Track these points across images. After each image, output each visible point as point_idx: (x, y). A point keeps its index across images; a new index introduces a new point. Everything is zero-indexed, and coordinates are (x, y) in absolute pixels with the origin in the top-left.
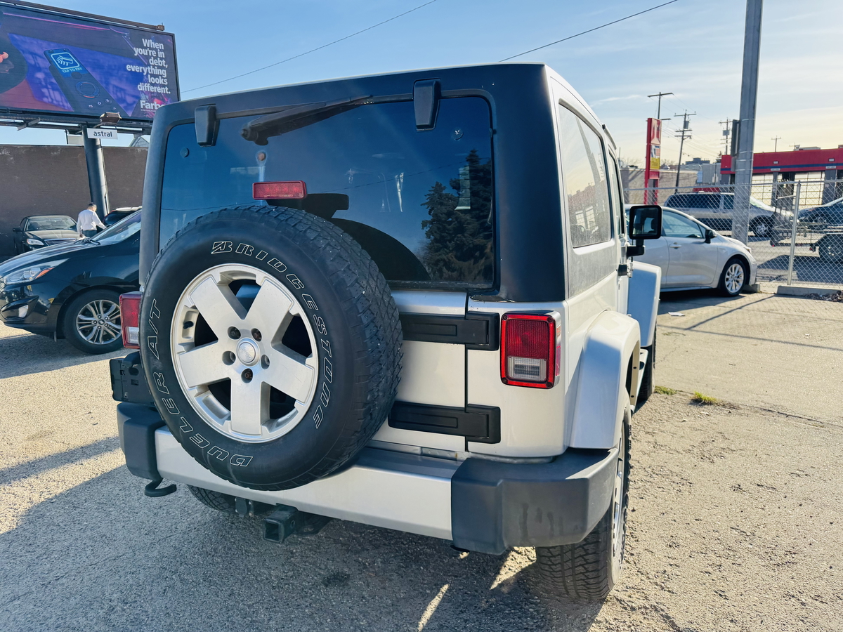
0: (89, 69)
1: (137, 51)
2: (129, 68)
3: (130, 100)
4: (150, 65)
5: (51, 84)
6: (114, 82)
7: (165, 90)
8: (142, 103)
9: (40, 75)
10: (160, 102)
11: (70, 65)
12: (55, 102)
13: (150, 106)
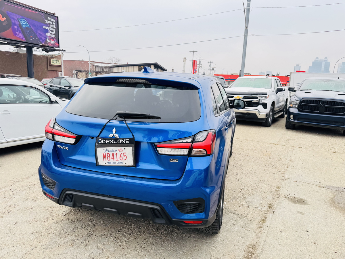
0: (31, 27)
1: (47, 22)
2: (44, 27)
3: (43, 38)
4: (50, 27)
5: (19, 30)
6: (39, 32)
7: (54, 36)
8: (47, 40)
9: (16, 27)
10: (53, 40)
11: (25, 24)
12: (20, 37)
13: (49, 41)
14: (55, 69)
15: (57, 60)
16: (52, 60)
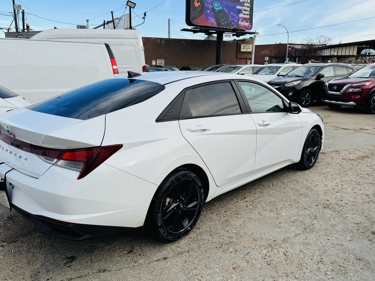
0: (224, 8)
3: (236, 21)
4: (244, 6)
5: (212, 15)
6: (232, 14)
7: (248, 17)
8: (240, 22)
9: (209, 11)
10: (246, 21)
11: (218, 7)
12: (212, 22)
13: (242, 24)
14: (245, 56)
15: (248, 45)
16: (242, 46)
